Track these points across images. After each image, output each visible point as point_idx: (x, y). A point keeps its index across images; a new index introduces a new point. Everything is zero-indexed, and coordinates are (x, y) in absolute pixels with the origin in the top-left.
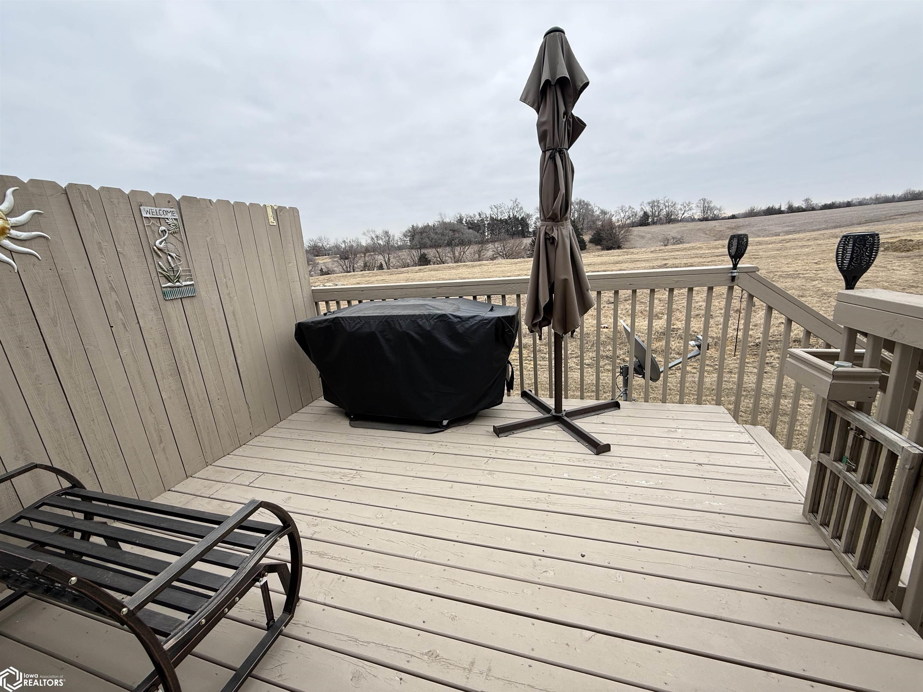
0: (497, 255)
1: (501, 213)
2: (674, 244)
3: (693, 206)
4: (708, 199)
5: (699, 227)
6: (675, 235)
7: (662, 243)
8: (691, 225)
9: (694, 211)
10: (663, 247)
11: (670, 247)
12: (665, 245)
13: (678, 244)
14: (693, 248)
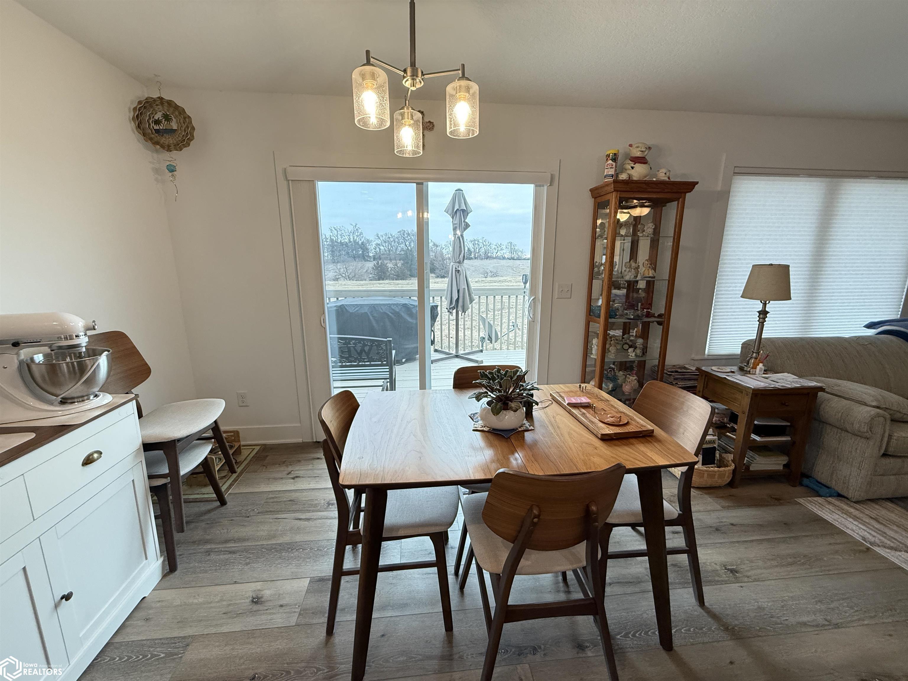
0: (340, 276)
1: (341, 235)
2: (491, 277)
3: (504, 247)
4: (514, 242)
5: (508, 264)
6: (492, 270)
7: (483, 276)
8: (503, 262)
9: (505, 251)
10: (484, 279)
11: (489, 279)
12: (486, 277)
13: (495, 277)
14: (505, 281)
